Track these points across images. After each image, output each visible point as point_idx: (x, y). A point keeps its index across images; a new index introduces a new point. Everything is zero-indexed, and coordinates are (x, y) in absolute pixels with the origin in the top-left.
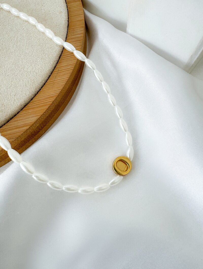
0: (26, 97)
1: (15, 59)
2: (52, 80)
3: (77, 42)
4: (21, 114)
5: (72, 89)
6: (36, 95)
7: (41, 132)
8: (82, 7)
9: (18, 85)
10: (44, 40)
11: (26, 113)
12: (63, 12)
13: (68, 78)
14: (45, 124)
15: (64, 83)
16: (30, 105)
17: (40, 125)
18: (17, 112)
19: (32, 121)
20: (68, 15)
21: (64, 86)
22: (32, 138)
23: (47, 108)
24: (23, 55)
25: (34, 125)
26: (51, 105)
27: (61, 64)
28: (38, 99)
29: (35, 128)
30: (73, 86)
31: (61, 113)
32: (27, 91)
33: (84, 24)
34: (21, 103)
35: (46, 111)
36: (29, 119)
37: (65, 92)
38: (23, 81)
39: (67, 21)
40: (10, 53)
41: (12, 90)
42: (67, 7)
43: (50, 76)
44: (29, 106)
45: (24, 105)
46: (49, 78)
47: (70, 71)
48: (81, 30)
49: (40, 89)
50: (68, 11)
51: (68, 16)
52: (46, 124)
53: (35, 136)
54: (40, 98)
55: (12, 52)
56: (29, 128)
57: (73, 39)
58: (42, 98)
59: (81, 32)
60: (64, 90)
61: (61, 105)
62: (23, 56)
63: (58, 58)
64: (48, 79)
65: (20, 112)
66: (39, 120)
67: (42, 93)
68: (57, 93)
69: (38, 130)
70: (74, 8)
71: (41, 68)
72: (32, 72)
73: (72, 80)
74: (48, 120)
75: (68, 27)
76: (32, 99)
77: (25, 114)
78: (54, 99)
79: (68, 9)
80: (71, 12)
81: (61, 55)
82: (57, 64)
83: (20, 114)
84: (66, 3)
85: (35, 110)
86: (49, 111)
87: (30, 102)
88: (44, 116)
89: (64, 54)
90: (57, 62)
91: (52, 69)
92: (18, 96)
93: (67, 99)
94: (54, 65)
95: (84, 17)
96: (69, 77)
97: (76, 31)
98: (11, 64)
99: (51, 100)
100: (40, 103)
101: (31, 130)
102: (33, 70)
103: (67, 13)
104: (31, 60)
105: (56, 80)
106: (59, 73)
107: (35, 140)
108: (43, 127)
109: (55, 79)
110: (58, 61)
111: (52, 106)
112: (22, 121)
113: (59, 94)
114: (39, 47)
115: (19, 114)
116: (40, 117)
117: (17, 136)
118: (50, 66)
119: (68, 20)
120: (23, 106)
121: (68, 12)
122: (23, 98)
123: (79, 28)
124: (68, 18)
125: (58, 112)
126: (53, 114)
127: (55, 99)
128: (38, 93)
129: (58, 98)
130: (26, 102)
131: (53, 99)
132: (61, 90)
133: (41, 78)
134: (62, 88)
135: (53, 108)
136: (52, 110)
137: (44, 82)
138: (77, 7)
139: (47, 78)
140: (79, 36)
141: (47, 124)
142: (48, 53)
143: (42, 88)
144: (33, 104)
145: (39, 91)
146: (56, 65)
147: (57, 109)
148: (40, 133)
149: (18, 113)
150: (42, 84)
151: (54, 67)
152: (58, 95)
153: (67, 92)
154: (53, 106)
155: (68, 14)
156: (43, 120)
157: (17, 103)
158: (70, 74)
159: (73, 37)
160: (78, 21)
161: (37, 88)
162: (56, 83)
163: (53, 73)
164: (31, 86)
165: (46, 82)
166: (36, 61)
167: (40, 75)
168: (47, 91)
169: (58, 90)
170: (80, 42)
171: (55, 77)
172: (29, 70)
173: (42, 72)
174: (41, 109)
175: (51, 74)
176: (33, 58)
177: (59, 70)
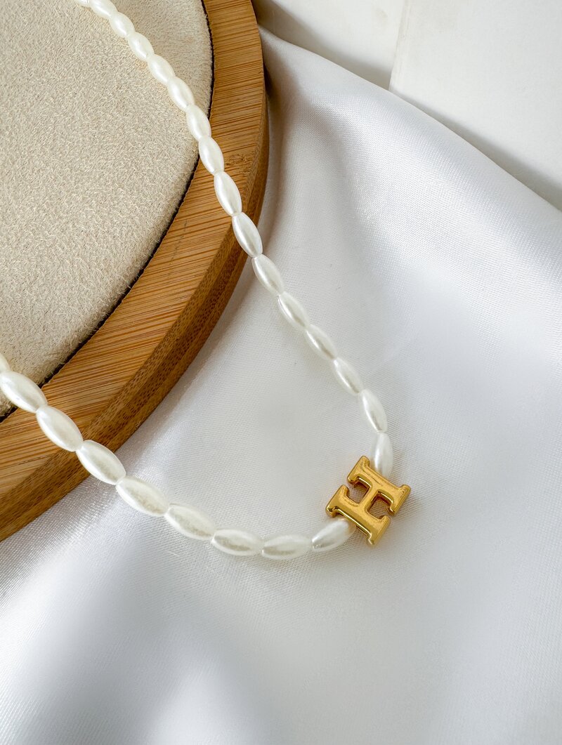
0: (82, 316)
1: (47, 190)
2: (163, 260)
3: (243, 133)
4: (68, 373)
5: (226, 283)
6: (114, 308)
7: (131, 425)
8: (256, 22)
9: (56, 279)
10: (140, 129)
13: (214, 253)
14: (142, 400)
15: (203, 269)
17: (128, 405)
18: (53, 369)
19: (104, 399)
20: (212, 50)
21: (203, 276)
23: (151, 351)
24: (71, 178)
25: (109, 410)
26: (162, 342)
27: (193, 204)
28: (121, 323)
29: (113, 417)
30: (230, 272)
31: (193, 358)
32: (86, 297)
34: (65, 338)
35: (146, 363)
36: (92, 391)
37: (207, 293)
38: (72, 263)
39: (210, 68)
40: (33, 172)
41: (38, 296)
42: (208, 24)
43: (158, 245)
45: (77, 343)
46: (155, 251)
47: (222, 226)
48: (252, 94)
49: (128, 291)
50: (211, 35)
51: (213, 53)
52: (147, 398)
53: (110, 439)
54: (129, 320)
55: (39, 171)
56: (93, 421)
57: (229, 125)
58: (132, 320)
59: (253, 101)
60: (203, 288)
61: (193, 335)
62: (72, 182)
64: (152, 255)
65: (62, 366)
66: (123, 393)
67: (132, 303)
68: (183, 300)
69: (120, 422)
70: (229, 25)
71: (129, 221)
72: (100, 234)
74: (154, 386)
75: (212, 86)
76: (101, 324)
77: (80, 375)
78: (171, 324)
79: (210, 31)
80: (222, 37)
81: (192, 177)
82: (179, 205)
83: (62, 375)
84: (205, 13)
85: (113, 361)
86: (157, 361)
87: (93, 333)
88: (140, 377)
89: (200, 172)
90: (180, 198)
91: (164, 223)
92: (56, 313)
93: (213, 313)
94: (172, 210)
95: (261, 53)
96: (218, 246)
97: (238, 99)
98: (35, 209)
99: (162, 326)
100: (126, 336)
101: (97, 427)
102: (104, 228)
103: (209, 43)
104: (97, 194)
105: (178, 256)
106: (185, 236)
108: (139, 409)
109: (175, 254)
110: (183, 196)
111: (166, 343)
113: (189, 305)
114: (122, 151)
115: (59, 374)
116: (127, 385)
117: (54, 452)
118: (157, 215)
119: (213, 64)
120: (72, 348)
121: (211, 40)
122: (73, 321)
123: (248, 87)
124: (213, 59)
125: (185, 356)
126: (170, 366)
127: (176, 322)
128: (119, 302)
129: (185, 316)
130: (83, 336)
131: (168, 323)
132: (193, 292)
133: (129, 253)
134: (196, 286)
135: (170, 349)
136: (165, 355)
137: (139, 266)
138: (240, 23)
139: (148, 253)
140: (249, 112)
141: (152, 398)
142: (151, 172)
143: (132, 284)
144: (104, 340)
145: (123, 296)
146: (177, 210)
147: (180, 349)
148: (127, 427)
149: (56, 371)
150: (133, 273)
151: (170, 215)
152: (186, 308)
153: (213, 292)
154: (169, 342)
155: (212, 45)
156: (137, 389)
157: (54, 339)
158: (222, 239)
159: (227, 117)
160: (245, 65)
161: (117, 286)
162: (177, 269)
163: (168, 235)
164: (99, 280)
165: (147, 264)
166: (114, 196)
167: (126, 242)
168: (151, 294)
169: (185, 291)
170: (252, 133)
171: (174, 248)
172: (92, 229)
173: (134, 233)
174: (130, 357)
175: (161, 240)
176: (104, 187)
177: (187, 226)
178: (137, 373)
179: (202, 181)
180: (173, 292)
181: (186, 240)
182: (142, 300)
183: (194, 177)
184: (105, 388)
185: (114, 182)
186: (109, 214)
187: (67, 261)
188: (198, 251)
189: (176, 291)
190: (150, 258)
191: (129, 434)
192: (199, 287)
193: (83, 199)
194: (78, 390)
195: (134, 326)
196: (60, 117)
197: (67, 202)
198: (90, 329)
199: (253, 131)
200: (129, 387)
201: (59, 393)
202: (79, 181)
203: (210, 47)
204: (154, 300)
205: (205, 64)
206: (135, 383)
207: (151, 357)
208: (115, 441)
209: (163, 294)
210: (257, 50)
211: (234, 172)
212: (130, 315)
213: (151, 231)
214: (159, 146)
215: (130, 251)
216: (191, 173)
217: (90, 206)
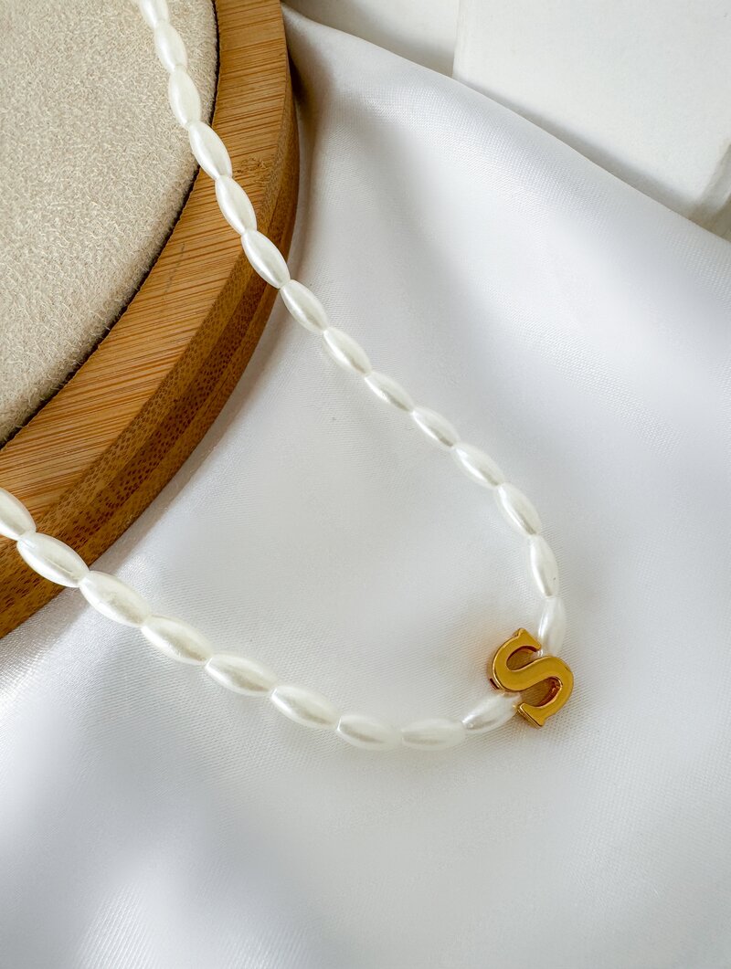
0: (44, 364)
2: (158, 293)
3: (259, 131)
4: (28, 438)
6: (87, 356)
7: (117, 518)
9: (7, 318)
10: (119, 127)
11: (45, 434)
12: (192, 12)
13: (223, 282)
14: (132, 484)
15: (208, 304)
16: (64, 399)
17: (112, 485)
18: (6, 433)
20: (216, 26)
21: (206, 314)
22: (79, 543)
23: (138, 410)
24: (26, 191)
25: (84, 485)
26: (153, 397)
27: (193, 222)
29: (93, 498)
32: (48, 340)
33: (285, 56)
34: (21, 392)
35: (132, 423)
36: (59, 460)
37: (213, 342)
38: (29, 298)
39: (214, 49)
43: (146, 275)
44: (57, 404)
45: (38, 399)
46: (142, 282)
47: (232, 250)
48: (271, 82)
49: (106, 333)
50: (214, 6)
52: (138, 481)
53: (91, 534)
54: (108, 371)
56: (62, 497)
57: (241, 121)
58: (113, 369)
59: (272, 92)
60: (208, 331)
61: (198, 400)
62: (28, 195)
63: (178, 198)
64: (139, 288)
65: (18, 430)
66: (103, 463)
67: (111, 349)
68: (180, 343)
69: (102, 511)
71: (106, 244)
72: (66, 261)
73: (240, 293)
74: (147, 464)
75: (217, 73)
76: (70, 375)
77: (43, 440)
78: (164, 374)
81: (191, 188)
82: (174, 224)
83: (18, 441)
85: (86, 422)
86: (148, 427)
87: (61, 387)
88: (125, 444)
89: (201, 182)
90: (175, 216)
91: (153, 247)
92: (9, 361)
94: (163, 230)
96: (227, 275)
97: (253, 89)
99: (152, 377)
100: (104, 390)
101: (69, 509)
102: (71, 253)
103: (212, 16)
104: (62, 211)
105: (172, 289)
106: (182, 263)
107: (95, 553)
108: (128, 496)
109: (168, 286)
110: (179, 213)
111: (160, 400)
112: (31, 469)
113: (188, 350)
114: (95, 154)
115: (15, 439)
116: (108, 451)
118: (143, 235)
119: (218, 43)
120: (32, 406)
121: (215, 13)
122: (31, 370)
123: (263, 74)
124: (218, 36)
126: (169, 439)
127: (171, 373)
129: (185, 366)
130: (46, 389)
131: (162, 372)
132: (193, 333)
133: (106, 283)
134: (198, 325)
135: (165, 411)
136: (160, 419)
137: (120, 300)
139: (131, 285)
140: (268, 104)
141: (145, 483)
142: (134, 181)
143: (112, 325)
144: (75, 395)
145: (99, 341)
146: (171, 230)
148: (112, 520)
150: (113, 310)
151: (161, 236)
152: (185, 355)
153: (224, 342)
154: (164, 400)
155: (216, 20)
156: (122, 463)
157: (7, 394)
158: (233, 266)
159: (238, 111)
160: (261, 45)
161: (91, 325)
162: (173, 305)
163: (160, 262)
164: (65, 319)
165: (131, 299)
166: (85, 212)
167: (102, 270)
168: (136, 337)
169: (184, 332)
170: (271, 132)
171: (167, 278)
172: (56, 254)
173: (113, 259)
174: (111, 416)
175: (150, 270)
176: (71, 201)
177: (185, 250)
178: (120, 436)
179: (205, 194)
180: (167, 334)
181: (184, 267)
182: (125, 345)
183: (194, 188)
184: (77, 456)
185: (84, 195)
186: (78, 235)
187: (23, 296)
188: (200, 282)
189: (171, 332)
190: (135, 292)
191: (116, 533)
192: (202, 328)
193: (43, 216)
194: (40, 459)
195: (113, 378)
196: (9, 113)
197: (21, 221)
198: (56, 381)
199: (272, 128)
200: (110, 457)
201: (15, 464)
202: (36, 195)
203: (213, 20)
204: (142, 344)
205: (207, 43)
206: (119, 452)
207: (138, 417)
208: (96, 539)
209: (154, 337)
210: (278, 25)
211: (248, 181)
212: (110, 363)
213: (135, 255)
214: (145, 148)
215: (107, 281)
216: (189, 183)
217: (53, 226)
